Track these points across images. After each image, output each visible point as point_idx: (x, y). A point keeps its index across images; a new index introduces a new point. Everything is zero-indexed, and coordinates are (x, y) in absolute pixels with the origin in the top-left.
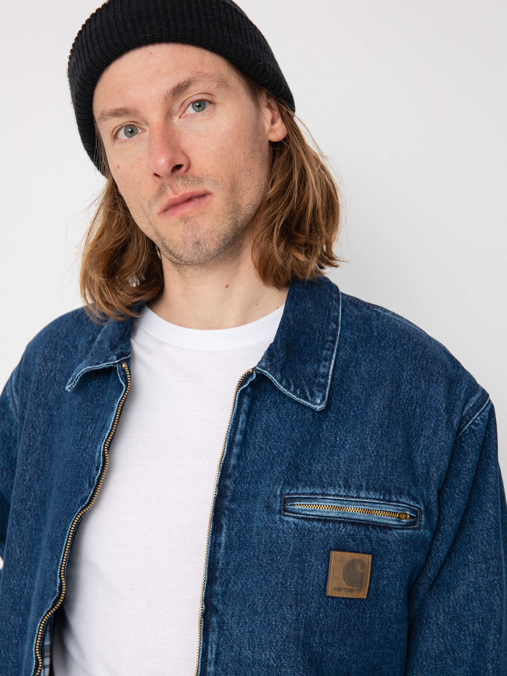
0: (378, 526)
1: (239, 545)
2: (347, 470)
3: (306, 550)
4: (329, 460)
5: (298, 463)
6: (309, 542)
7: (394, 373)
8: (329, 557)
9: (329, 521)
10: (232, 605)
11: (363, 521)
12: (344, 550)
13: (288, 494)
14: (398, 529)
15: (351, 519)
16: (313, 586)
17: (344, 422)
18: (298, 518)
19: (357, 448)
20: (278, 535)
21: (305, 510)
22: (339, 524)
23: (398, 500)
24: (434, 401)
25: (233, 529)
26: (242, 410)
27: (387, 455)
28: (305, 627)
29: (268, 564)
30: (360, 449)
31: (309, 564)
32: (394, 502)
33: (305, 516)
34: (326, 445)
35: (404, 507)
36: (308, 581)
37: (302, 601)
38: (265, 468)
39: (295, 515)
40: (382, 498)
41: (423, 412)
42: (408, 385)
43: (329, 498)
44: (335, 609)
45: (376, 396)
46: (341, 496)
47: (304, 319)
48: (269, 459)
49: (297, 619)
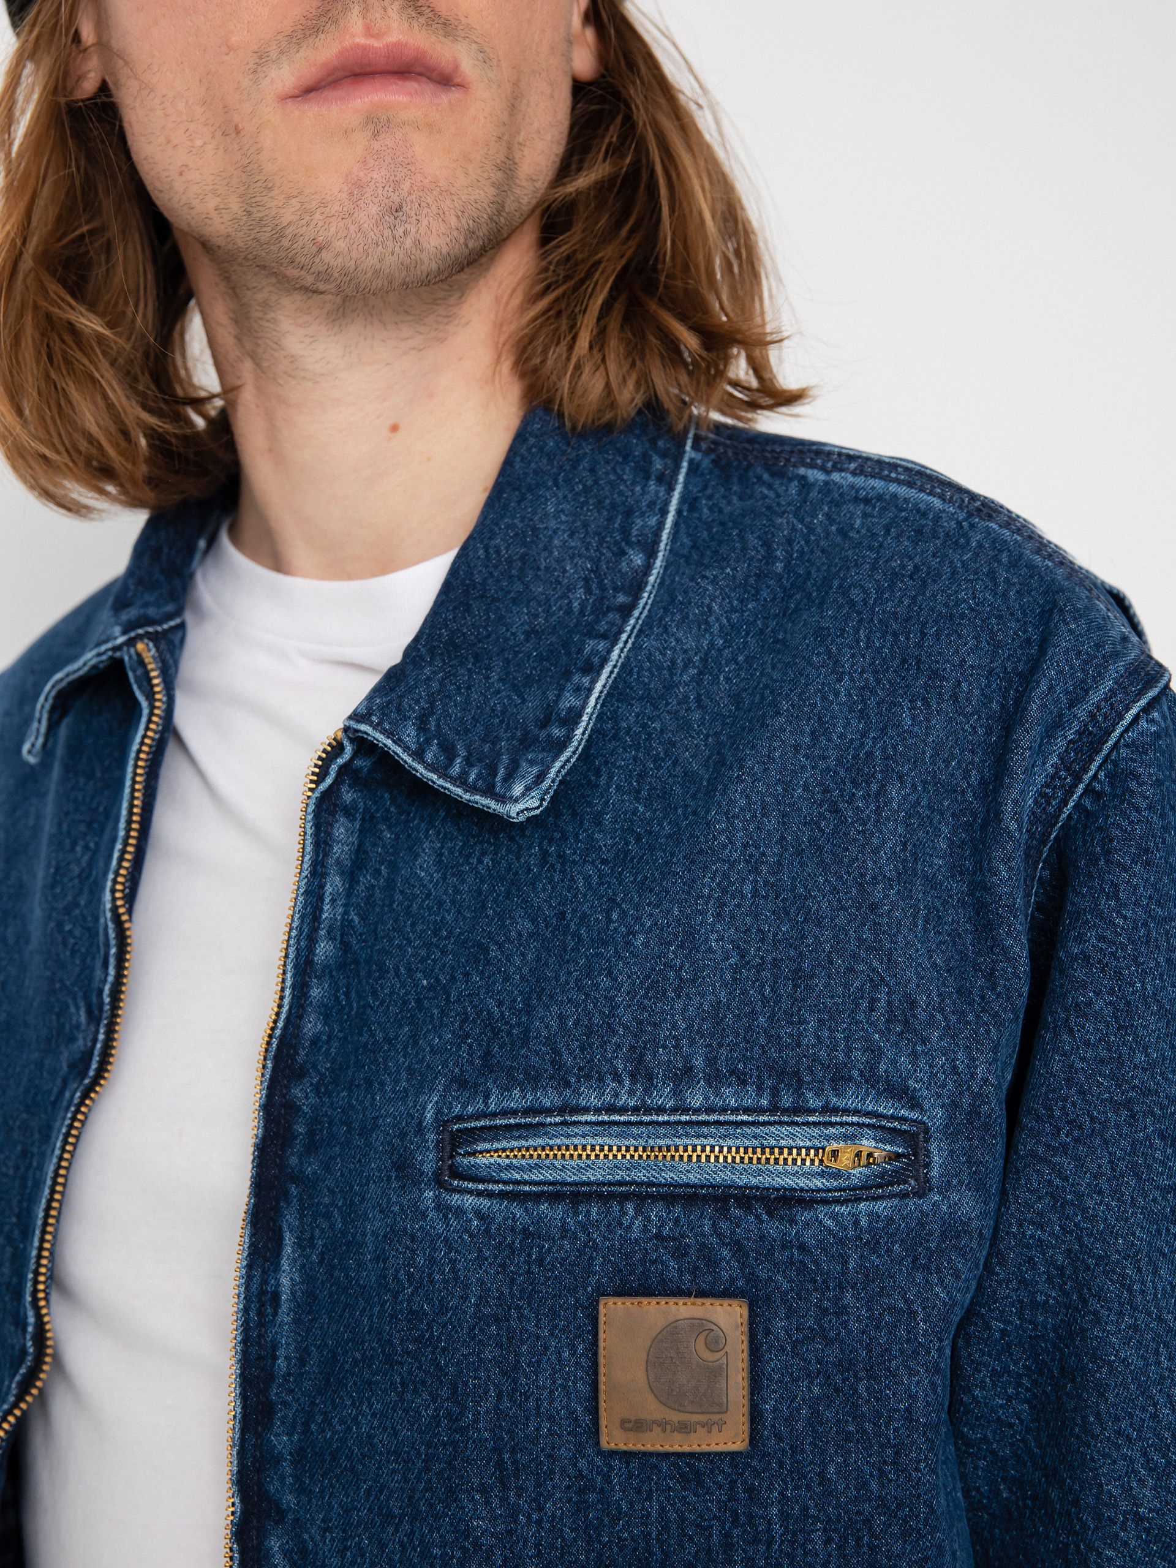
0: (762, 1199)
1: (331, 1295)
2: (640, 1023)
3: (521, 1299)
4: (581, 989)
5: (490, 1013)
6: (529, 1272)
7: (807, 685)
8: (594, 1320)
9: (589, 1197)
10: (322, 1491)
11: (702, 1187)
12: (646, 1291)
13: (460, 1118)
14: (837, 1201)
15: (660, 1185)
16: (550, 1418)
17: (642, 858)
18: (490, 1195)
19: (669, 944)
20: (431, 1257)
21: (508, 1167)
22: (620, 1203)
23: (828, 1102)
24: (947, 762)
25: (313, 1246)
26: (330, 861)
27: (775, 963)
28: (539, 1554)
29: (408, 1353)
30: (681, 947)
31: (532, 1347)
32: (811, 1111)
33: (511, 1187)
34: (580, 940)
35: (852, 1124)
36: (531, 1404)
37: (517, 1469)
38: (392, 1035)
39: (480, 1187)
40: (764, 1102)
41: (913, 798)
42: (854, 723)
43: (583, 1118)
44: (638, 1491)
45: (741, 767)
46: (622, 1110)
47: (523, 558)
48: (405, 1003)
49: (510, 1532)
